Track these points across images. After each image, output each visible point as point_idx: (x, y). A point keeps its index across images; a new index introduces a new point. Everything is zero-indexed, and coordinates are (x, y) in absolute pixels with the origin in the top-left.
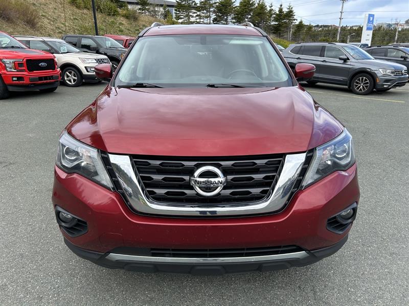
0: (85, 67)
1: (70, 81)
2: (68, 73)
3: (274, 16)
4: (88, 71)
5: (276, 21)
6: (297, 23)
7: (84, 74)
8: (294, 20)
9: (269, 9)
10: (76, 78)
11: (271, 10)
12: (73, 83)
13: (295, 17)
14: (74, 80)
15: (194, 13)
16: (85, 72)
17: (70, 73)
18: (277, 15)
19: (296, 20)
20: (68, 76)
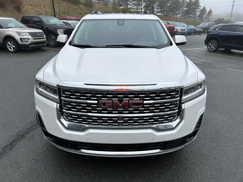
0: (20, 38)
1: (11, 48)
2: (9, 43)
3: (186, 4)
4: (22, 42)
5: (187, 8)
6: (202, 8)
7: (19, 43)
8: (199, 6)
10: (14, 46)
12: (13, 50)
13: (200, 5)
14: (14, 48)
15: (131, 2)
16: (20, 42)
17: (10, 43)
18: (188, 3)
19: (201, 6)
20: (9, 45)
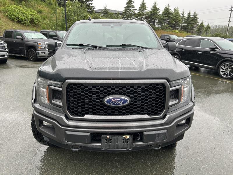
5: (186, 23)
6: (199, 24)
9: (181, 15)
11: (183, 17)
19: (199, 22)
